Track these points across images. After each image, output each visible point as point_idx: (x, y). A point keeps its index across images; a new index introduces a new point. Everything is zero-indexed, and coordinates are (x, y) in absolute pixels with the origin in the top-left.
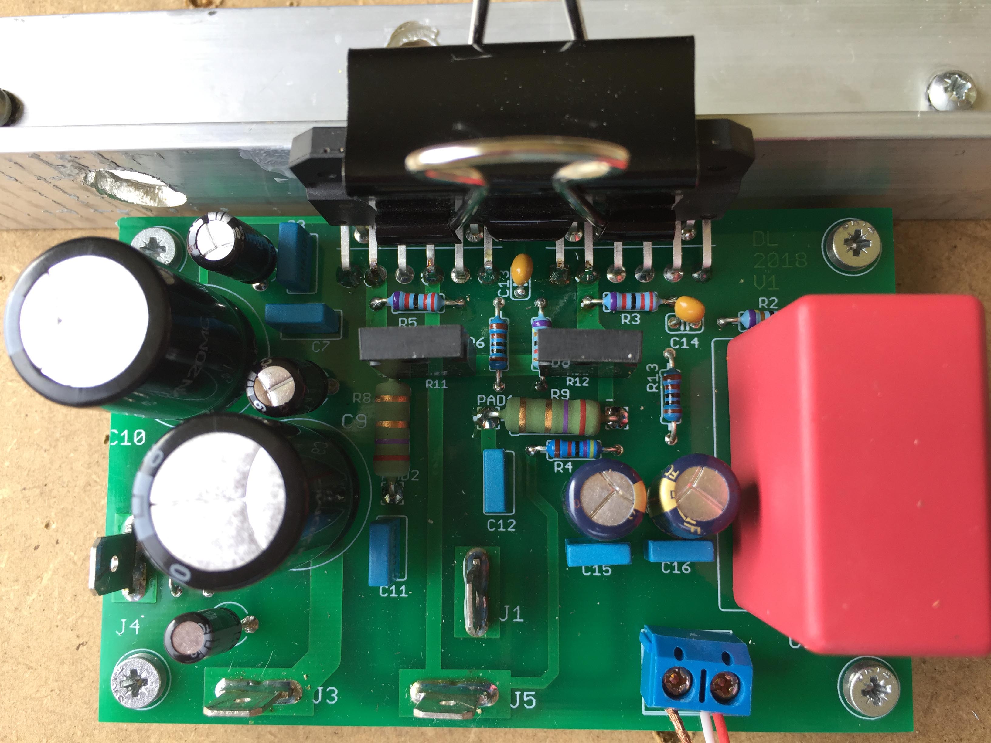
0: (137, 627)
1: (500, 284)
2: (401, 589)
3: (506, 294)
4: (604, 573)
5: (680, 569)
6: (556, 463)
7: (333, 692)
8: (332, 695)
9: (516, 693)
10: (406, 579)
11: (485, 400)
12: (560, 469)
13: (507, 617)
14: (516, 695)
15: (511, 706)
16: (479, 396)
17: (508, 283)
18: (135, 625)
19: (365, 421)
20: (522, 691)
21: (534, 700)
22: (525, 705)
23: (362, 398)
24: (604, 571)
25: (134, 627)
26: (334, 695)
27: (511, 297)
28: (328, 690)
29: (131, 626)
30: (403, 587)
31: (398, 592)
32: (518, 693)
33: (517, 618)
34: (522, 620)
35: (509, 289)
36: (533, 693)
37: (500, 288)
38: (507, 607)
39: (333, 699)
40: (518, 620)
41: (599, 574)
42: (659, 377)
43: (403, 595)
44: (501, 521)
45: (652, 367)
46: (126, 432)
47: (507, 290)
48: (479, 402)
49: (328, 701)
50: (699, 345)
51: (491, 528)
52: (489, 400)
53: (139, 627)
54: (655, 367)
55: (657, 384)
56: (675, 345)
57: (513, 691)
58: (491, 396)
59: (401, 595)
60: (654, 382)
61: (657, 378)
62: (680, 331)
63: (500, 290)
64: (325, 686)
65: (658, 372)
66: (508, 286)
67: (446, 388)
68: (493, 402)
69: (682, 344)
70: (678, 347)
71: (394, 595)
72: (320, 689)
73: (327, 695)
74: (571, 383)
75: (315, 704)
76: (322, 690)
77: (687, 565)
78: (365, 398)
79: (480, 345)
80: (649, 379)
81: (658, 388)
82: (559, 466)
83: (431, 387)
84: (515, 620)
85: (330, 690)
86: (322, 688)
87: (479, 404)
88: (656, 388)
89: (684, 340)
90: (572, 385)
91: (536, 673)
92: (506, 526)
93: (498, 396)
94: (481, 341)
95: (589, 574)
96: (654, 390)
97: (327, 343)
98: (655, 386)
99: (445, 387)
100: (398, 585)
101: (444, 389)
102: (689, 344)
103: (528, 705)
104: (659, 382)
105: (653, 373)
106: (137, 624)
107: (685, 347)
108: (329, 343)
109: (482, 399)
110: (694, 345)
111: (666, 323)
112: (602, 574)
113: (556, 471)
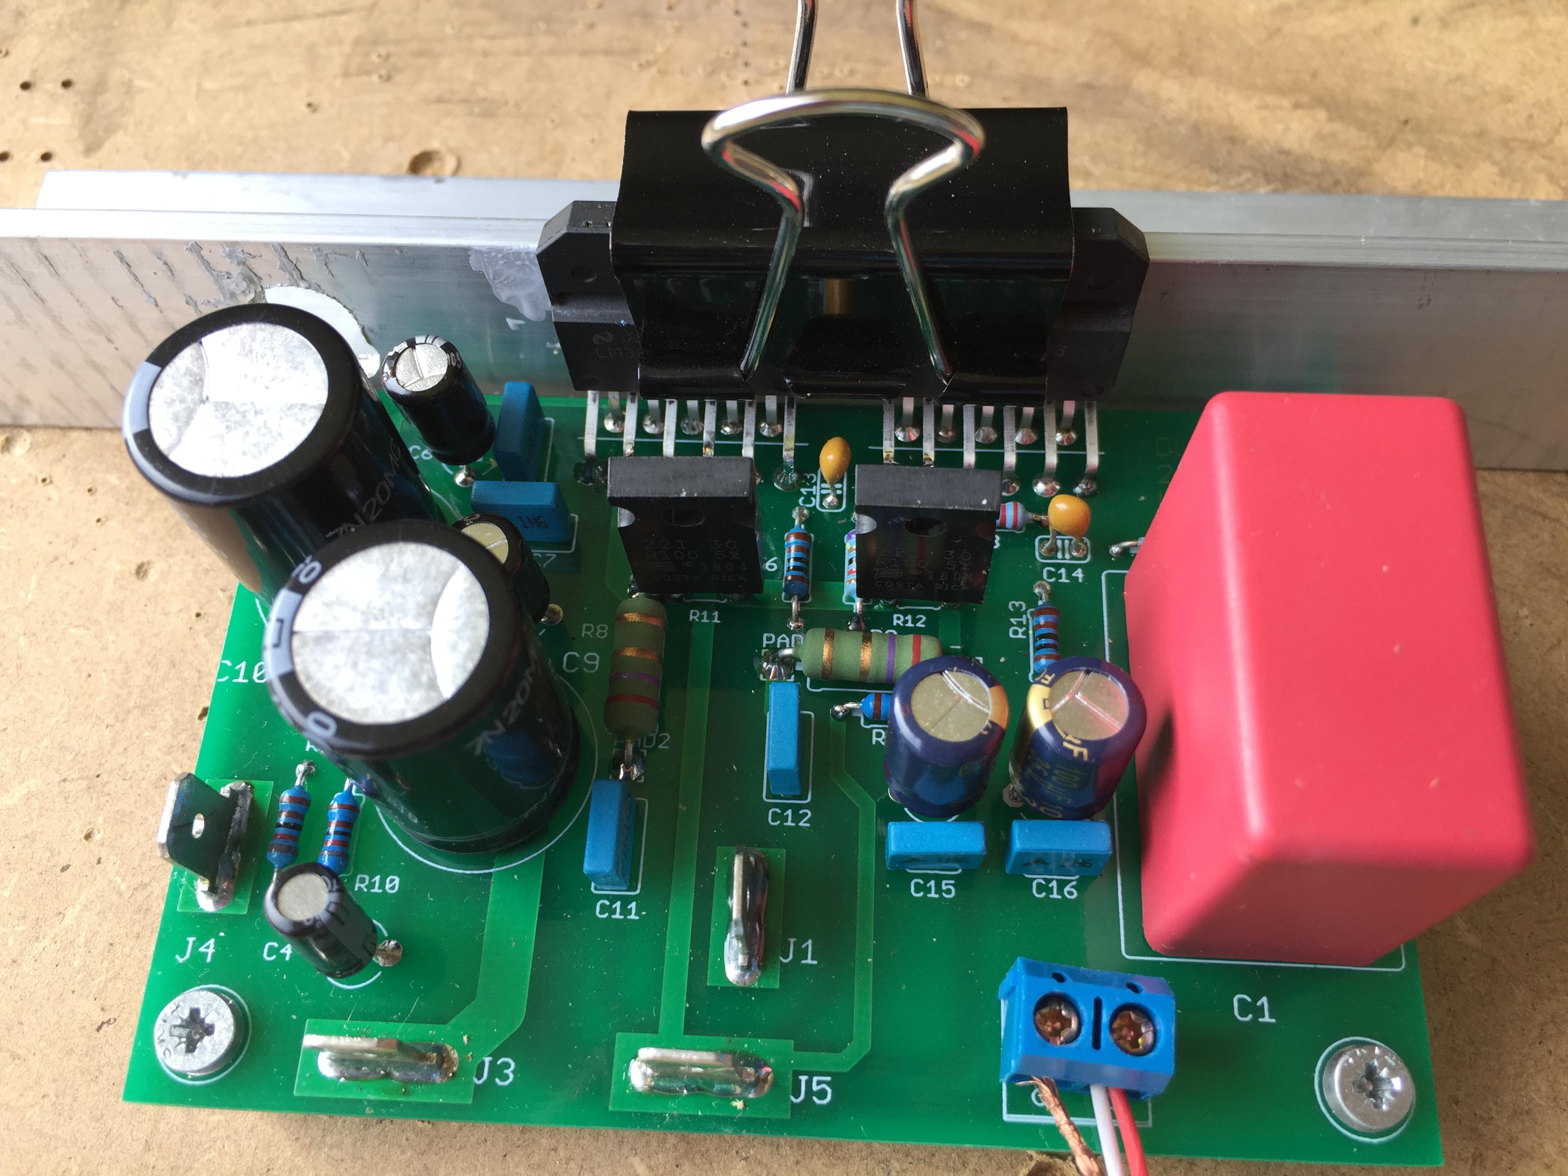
0: (211, 951)
1: (804, 491)
2: (629, 907)
3: (811, 502)
4: (944, 894)
5: (1060, 891)
6: (874, 731)
7: (507, 1065)
8: (506, 1071)
9: (800, 1077)
10: (638, 892)
11: (773, 640)
12: (880, 740)
13: (791, 957)
14: (800, 1081)
15: (792, 1098)
16: (765, 635)
17: (814, 489)
18: (208, 947)
19: (597, 662)
20: (811, 1075)
21: (829, 1091)
22: (815, 1099)
23: (596, 630)
24: (944, 891)
25: (205, 950)
26: (508, 1072)
27: (818, 507)
28: (499, 1062)
29: (202, 949)
30: (633, 905)
31: (625, 911)
32: (803, 1078)
33: (807, 959)
34: (815, 962)
35: (815, 497)
36: (828, 1079)
37: (802, 495)
38: (792, 940)
39: (507, 1077)
40: (809, 961)
41: (937, 896)
42: (1027, 620)
43: (633, 917)
44: (789, 812)
45: (1017, 605)
46: (243, 665)
47: (812, 499)
48: (765, 643)
49: (497, 1080)
50: (1083, 578)
51: (773, 821)
52: (779, 641)
53: (214, 950)
54: (1021, 606)
55: (1024, 629)
56: (1050, 577)
57: (797, 1074)
58: (784, 635)
59: (628, 917)
60: (1020, 624)
61: (1024, 620)
62: (1057, 559)
63: (802, 498)
64: (496, 1055)
65: (1025, 612)
66: (814, 493)
67: (719, 622)
68: (785, 643)
69: (1060, 577)
70: (1053, 580)
71: (617, 916)
72: (487, 1060)
73: (497, 1071)
74: (900, 622)
75: (476, 1086)
76: (490, 1062)
77: (1072, 887)
78: (599, 631)
79: (771, 567)
80: (1013, 620)
81: (1026, 633)
82: (879, 735)
83: (697, 620)
84: (803, 962)
85: (503, 1063)
86: (490, 1058)
87: (764, 646)
88: (1023, 634)
89: (1063, 571)
90: (902, 625)
91: (834, 1047)
92: (797, 818)
93: (793, 636)
94: (772, 562)
95: (921, 894)
96: (1020, 636)
97: (552, 557)
98: (1021, 631)
99: (716, 621)
100: (626, 901)
101: (716, 624)
102: (1069, 576)
103: (819, 1099)
104: (1027, 626)
105: (1018, 613)
106: (212, 946)
107: (1064, 580)
108: (554, 556)
109: (769, 639)
110: (1078, 578)
111: (1037, 548)
112: (941, 895)
113: (874, 743)
